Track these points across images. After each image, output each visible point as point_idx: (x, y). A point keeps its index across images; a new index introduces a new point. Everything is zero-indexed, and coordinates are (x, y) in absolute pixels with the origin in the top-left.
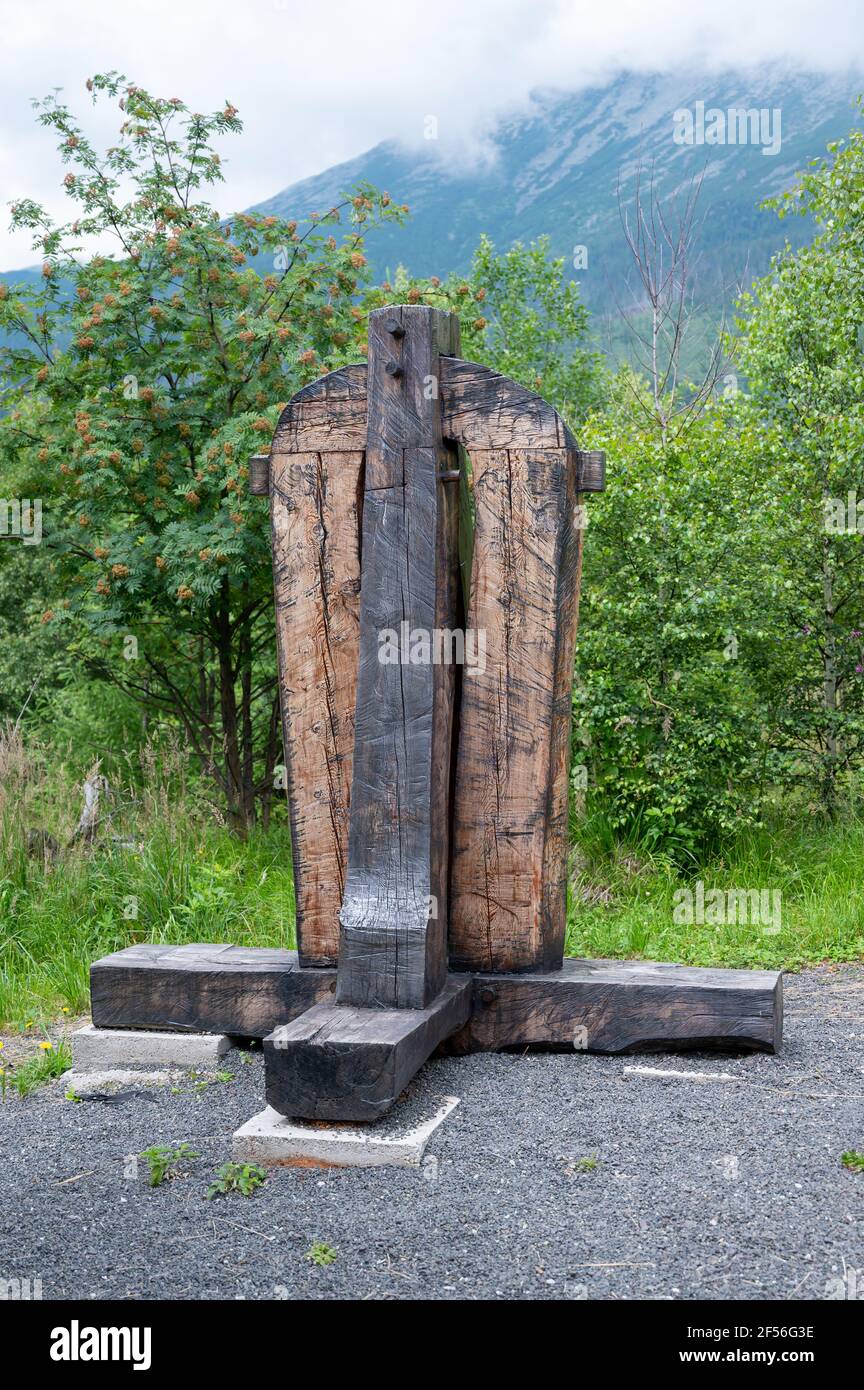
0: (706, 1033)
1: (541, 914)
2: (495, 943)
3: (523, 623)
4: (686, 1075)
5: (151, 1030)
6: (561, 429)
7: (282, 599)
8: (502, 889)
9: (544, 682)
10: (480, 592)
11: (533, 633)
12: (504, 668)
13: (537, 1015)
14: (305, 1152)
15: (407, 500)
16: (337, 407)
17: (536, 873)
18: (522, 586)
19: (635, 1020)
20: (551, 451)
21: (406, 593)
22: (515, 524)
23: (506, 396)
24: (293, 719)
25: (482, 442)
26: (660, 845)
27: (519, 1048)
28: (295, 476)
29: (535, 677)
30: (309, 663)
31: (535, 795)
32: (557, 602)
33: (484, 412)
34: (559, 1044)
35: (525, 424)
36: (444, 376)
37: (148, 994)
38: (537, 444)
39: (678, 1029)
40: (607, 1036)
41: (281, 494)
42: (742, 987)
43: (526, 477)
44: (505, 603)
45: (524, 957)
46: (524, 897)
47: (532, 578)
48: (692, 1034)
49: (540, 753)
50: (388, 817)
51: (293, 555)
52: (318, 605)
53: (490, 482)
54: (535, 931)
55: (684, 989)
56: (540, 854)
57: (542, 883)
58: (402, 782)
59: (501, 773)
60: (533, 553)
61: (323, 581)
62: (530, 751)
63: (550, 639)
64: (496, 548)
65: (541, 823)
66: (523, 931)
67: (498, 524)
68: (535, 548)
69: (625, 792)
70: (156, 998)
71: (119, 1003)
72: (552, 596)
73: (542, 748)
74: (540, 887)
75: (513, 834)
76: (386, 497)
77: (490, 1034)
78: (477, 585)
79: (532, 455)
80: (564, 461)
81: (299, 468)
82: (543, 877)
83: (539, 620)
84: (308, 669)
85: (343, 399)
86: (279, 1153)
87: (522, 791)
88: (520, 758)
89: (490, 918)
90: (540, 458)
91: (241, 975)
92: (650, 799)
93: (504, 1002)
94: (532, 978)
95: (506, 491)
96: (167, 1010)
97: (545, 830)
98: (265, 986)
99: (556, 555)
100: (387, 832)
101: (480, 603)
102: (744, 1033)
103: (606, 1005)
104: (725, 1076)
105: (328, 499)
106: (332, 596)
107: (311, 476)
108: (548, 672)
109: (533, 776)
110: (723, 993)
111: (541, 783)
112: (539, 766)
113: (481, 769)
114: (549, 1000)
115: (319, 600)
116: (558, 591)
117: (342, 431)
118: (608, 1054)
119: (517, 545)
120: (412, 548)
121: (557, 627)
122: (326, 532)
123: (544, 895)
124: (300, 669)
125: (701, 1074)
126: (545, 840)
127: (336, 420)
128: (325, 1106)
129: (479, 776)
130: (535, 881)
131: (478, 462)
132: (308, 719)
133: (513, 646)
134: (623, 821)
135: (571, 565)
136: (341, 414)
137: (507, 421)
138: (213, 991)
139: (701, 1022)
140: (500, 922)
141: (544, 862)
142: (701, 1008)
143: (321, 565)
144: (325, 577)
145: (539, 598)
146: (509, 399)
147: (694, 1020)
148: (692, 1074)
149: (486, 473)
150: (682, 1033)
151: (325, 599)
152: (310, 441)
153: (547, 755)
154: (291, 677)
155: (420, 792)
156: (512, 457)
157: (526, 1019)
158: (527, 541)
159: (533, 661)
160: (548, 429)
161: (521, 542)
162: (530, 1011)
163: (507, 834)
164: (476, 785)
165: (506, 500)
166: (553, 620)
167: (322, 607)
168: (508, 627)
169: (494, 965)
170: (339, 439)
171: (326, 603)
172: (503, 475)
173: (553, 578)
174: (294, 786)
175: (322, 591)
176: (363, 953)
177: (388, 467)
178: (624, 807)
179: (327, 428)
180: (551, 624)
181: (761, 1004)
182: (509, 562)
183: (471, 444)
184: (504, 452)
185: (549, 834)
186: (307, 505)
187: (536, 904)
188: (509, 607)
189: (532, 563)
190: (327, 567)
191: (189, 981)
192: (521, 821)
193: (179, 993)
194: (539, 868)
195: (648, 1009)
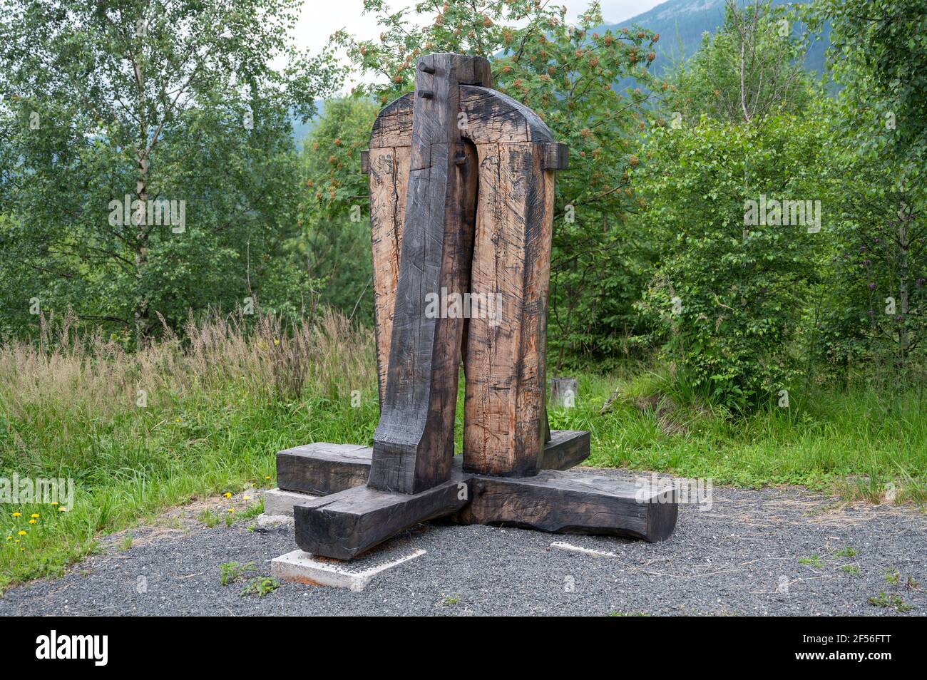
0: (606, 525)
1: (515, 440)
2: (488, 456)
3: (506, 254)
4: (587, 551)
5: (307, 494)
6: (528, 129)
7: (375, 238)
8: (492, 423)
9: (518, 293)
10: (481, 234)
11: (512, 261)
12: (495, 283)
13: (508, 504)
14: (306, 574)
15: (432, 177)
16: (403, 118)
17: (512, 414)
18: (506, 231)
19: (564, 512)
20: (523, 144)
21: (427, 235)
22: (502, 191)
23: (497, 109)
24: (379, 312)
25: (483, 139)
26: (722, 399)
27: (497, 524)
28: (382, 162)
29: (512, 289)
30: (388, 277)
31: (512, 365)
32: (526, 241)
33: (485, 119)
34: (521, 523)
35: (508, 126)
36: (462, 97)
37: (304, 472)
38: (514, 140)
39: (589, 521)
40: (548, 521)
41: (375, 173)
42: (629, 497)
43: (508, 161)
44: (496, 242)
45: (505, 467)
46: (504, 429)
47: (511, 226)
48: (597, 525)
49: (515, 337)
50: (407, 374)
51: (381, 211)
52: (393, 242)
53: (488, 165)
54: (512, 450)
55: (594, 495)
56: (514, 402)
57: (516, 421)
58: (416, 353)
59: (492, 349)
60: (512, 210)
61: (396, 226)
62: (509, 336)
63: (522, 265)
64: (491, 207)
65: (514, 383)
66: (504, 450)
67: (491, 191)
68: (513, 206)
69: (702, 363)
70: (308, 474)
71: (290, 476)
72: (523, 238)
73: (516, 334)
74: (514, 423)
75: (499, 389)
76: (421, 175)
77: (483, 513)
78: (479, 230)
79: (512, 147)
80: (531, 151)
81: (383, 157)
82: (516, 417)
83: (514, 252)
84: (388, 281)
85: (406, 114)
86: (294, 573)
87: (504, 362)
88: (503, 340)
89: (486, 441)
90: (517, 148)
91: (350, 465)
92: (716, 369)
93: (490, 494)
94: (508, 480)
95: (497, 170)
96: (313, 482)
97: (517, 387)
98: (363, 472)
99: (526, 210)
100: (405, 383)
101: (481, 242)
102: (629, 527)
103: (547, 502)
104: (611, 554)
105: (399, 176)
106: (401, 236)
107: (390, 162)
108: (520, 286)
109: (511, 352)
110: (617, 499)
111: (515, 356)
112: (514, 345)
113: (480, 346)
114: (515, 495)
115: (394, 239)
116: (527, 234)
117: (407, 133)
118: (549, 533)
119: (503, 204)
120: (432, 207)
121: (526, 257)
122: (397, 197)
123: (518, 429)
124: (383, 281)
125: (596, 551)
126: (518, 393)
127: (403, 127)
128: (325, 548)
129: (479, 351)
130: (511, 419)
131: (482, 151)
132: (388, 311)
133: (500, 269)
134: (699, 382)
135: (537, 218)
136: (406, 123)
137: (498, 125)
138: (336, 473)
139: (602, 517)
140: (491, 443)
141: (517, 407)
142: (603, 508)
143: (395, 217)
144: (397, 224)
145: (515, 239)
146: (499, 111)
147: (599, 516)
148: (591, 551)
149: (486, 159)
150: (592, 523)
151: (397, 238)
152: (390, 140)
153: (519, 340)
154: (379, 285)
155: (426, 360)
156: (501, 149)
157: (502, 506)
158: (508, 202)
159: (511, 279)
160: (521, 129)
161: (505, 202)
162: (504, 501)
163: (495, 388)
164: (478, 356)
165: (497, 176)
166: (523, 253)
167: (395, 243)
168: (497, 257)
169: (487, 471)
170: (405, 139)
171: (397, 240)
172: (495, 160)
173: (524, 226)
174: (379, 352)
175: (395, 233)
176: (382, 457)
177: (422, 156)
178: (701, 373)
179: (398, 132)
180: (522, 256)
181: (640, 509)
182: (498, 216)
183: (478, 140)
184: (496, 144)
185: (521, 390)
186: (387, 179)
187: (512, 434)
188: (497, 244)
189: (511, 217)
190: (398, 218)
191: (324, 466)
192: (503, 380)
193: (319, 473)
194: (513, 411)
195: (572, 506)
